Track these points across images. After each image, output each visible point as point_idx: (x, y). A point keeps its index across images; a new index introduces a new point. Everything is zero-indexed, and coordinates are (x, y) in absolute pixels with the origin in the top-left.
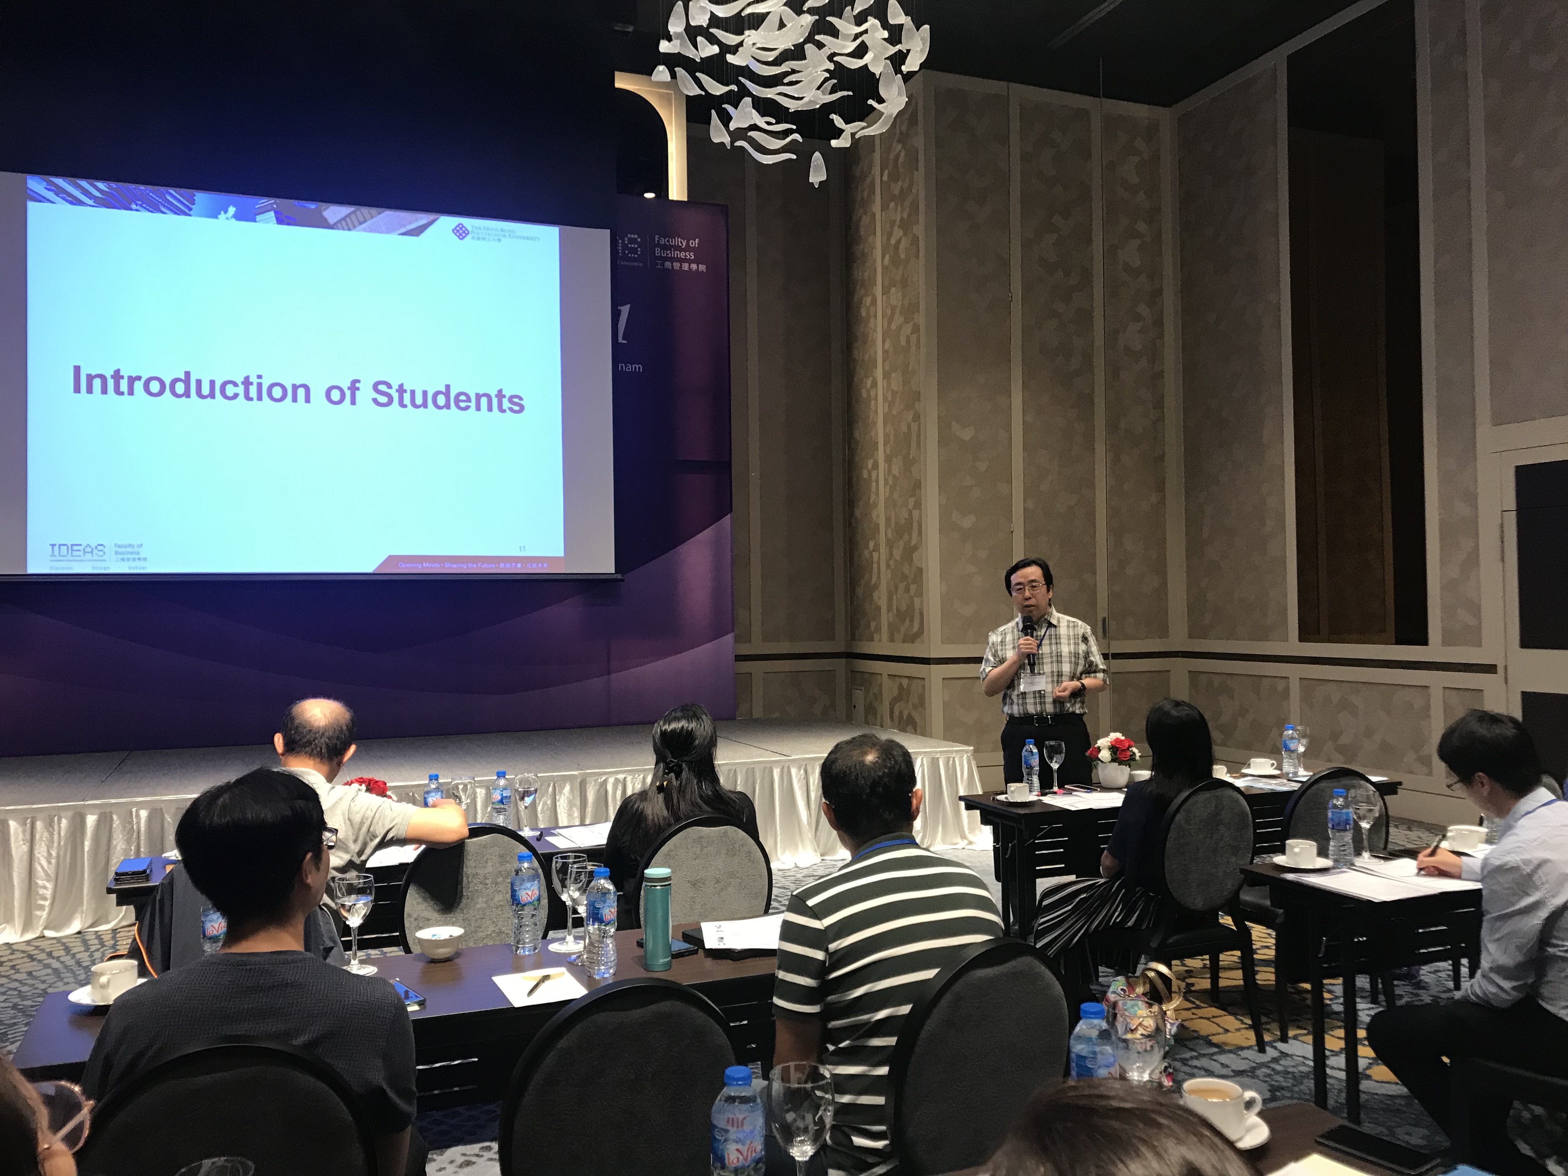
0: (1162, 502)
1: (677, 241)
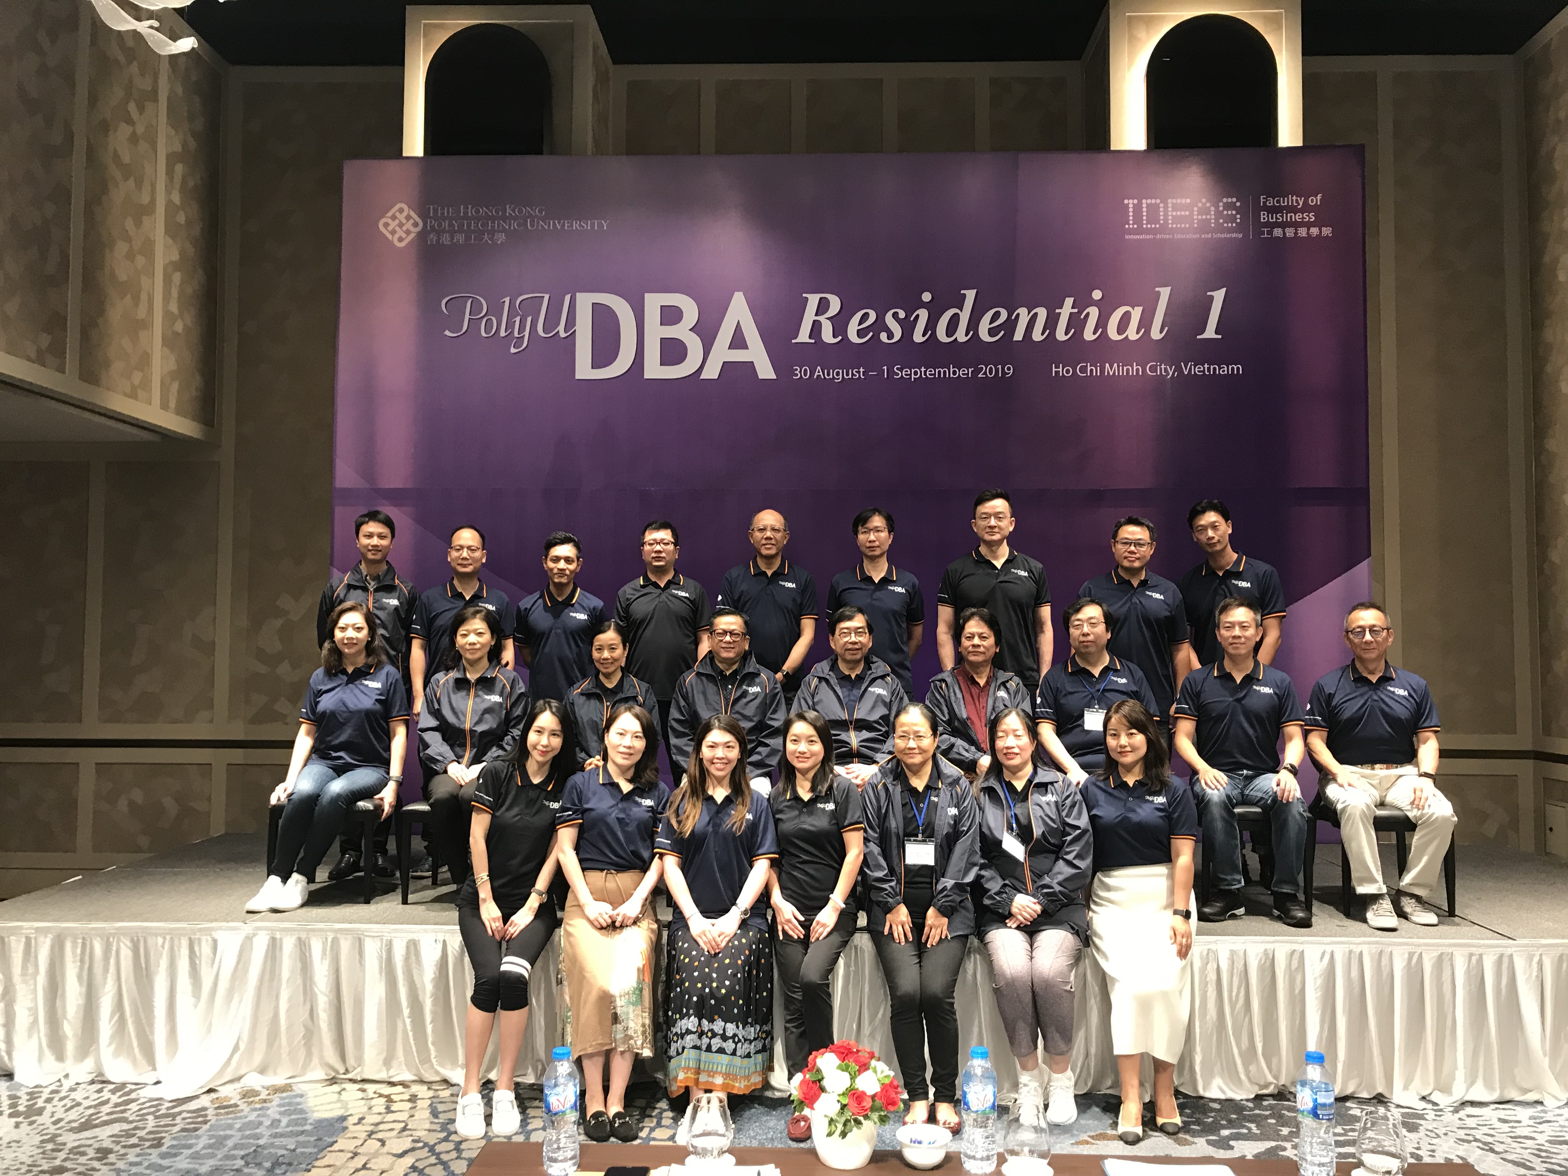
1: (1291, 200)
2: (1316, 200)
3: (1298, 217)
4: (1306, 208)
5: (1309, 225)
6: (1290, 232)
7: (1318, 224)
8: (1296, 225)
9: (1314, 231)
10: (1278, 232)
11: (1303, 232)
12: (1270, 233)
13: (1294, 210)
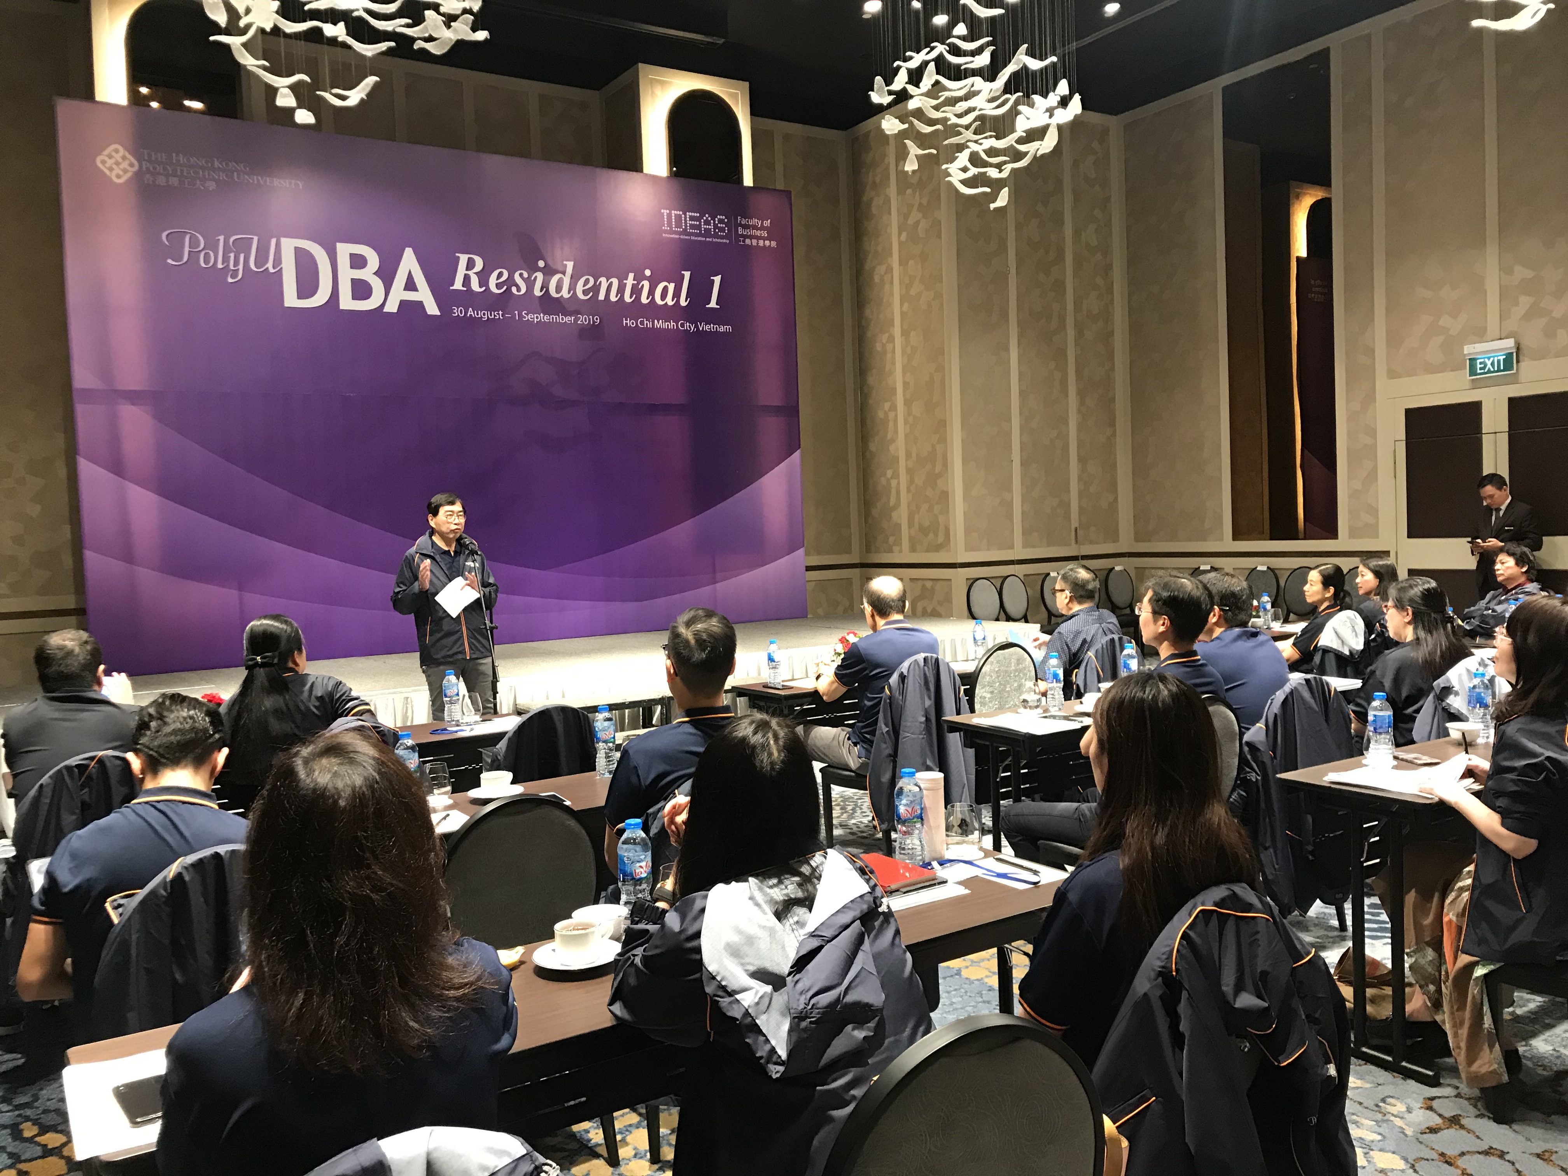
0: (1114, 434)
1: (754, 221)
2: (767, 223)
3: (758, 233)
4: (762, 228)
5: (764, 239)
6: (754, 242)
7: (769, 238)
8: (758, 238)
9: (767, 243)
10: (748, 241)
11: (761, 243)
12: (744, 241)
13: (755, 227)
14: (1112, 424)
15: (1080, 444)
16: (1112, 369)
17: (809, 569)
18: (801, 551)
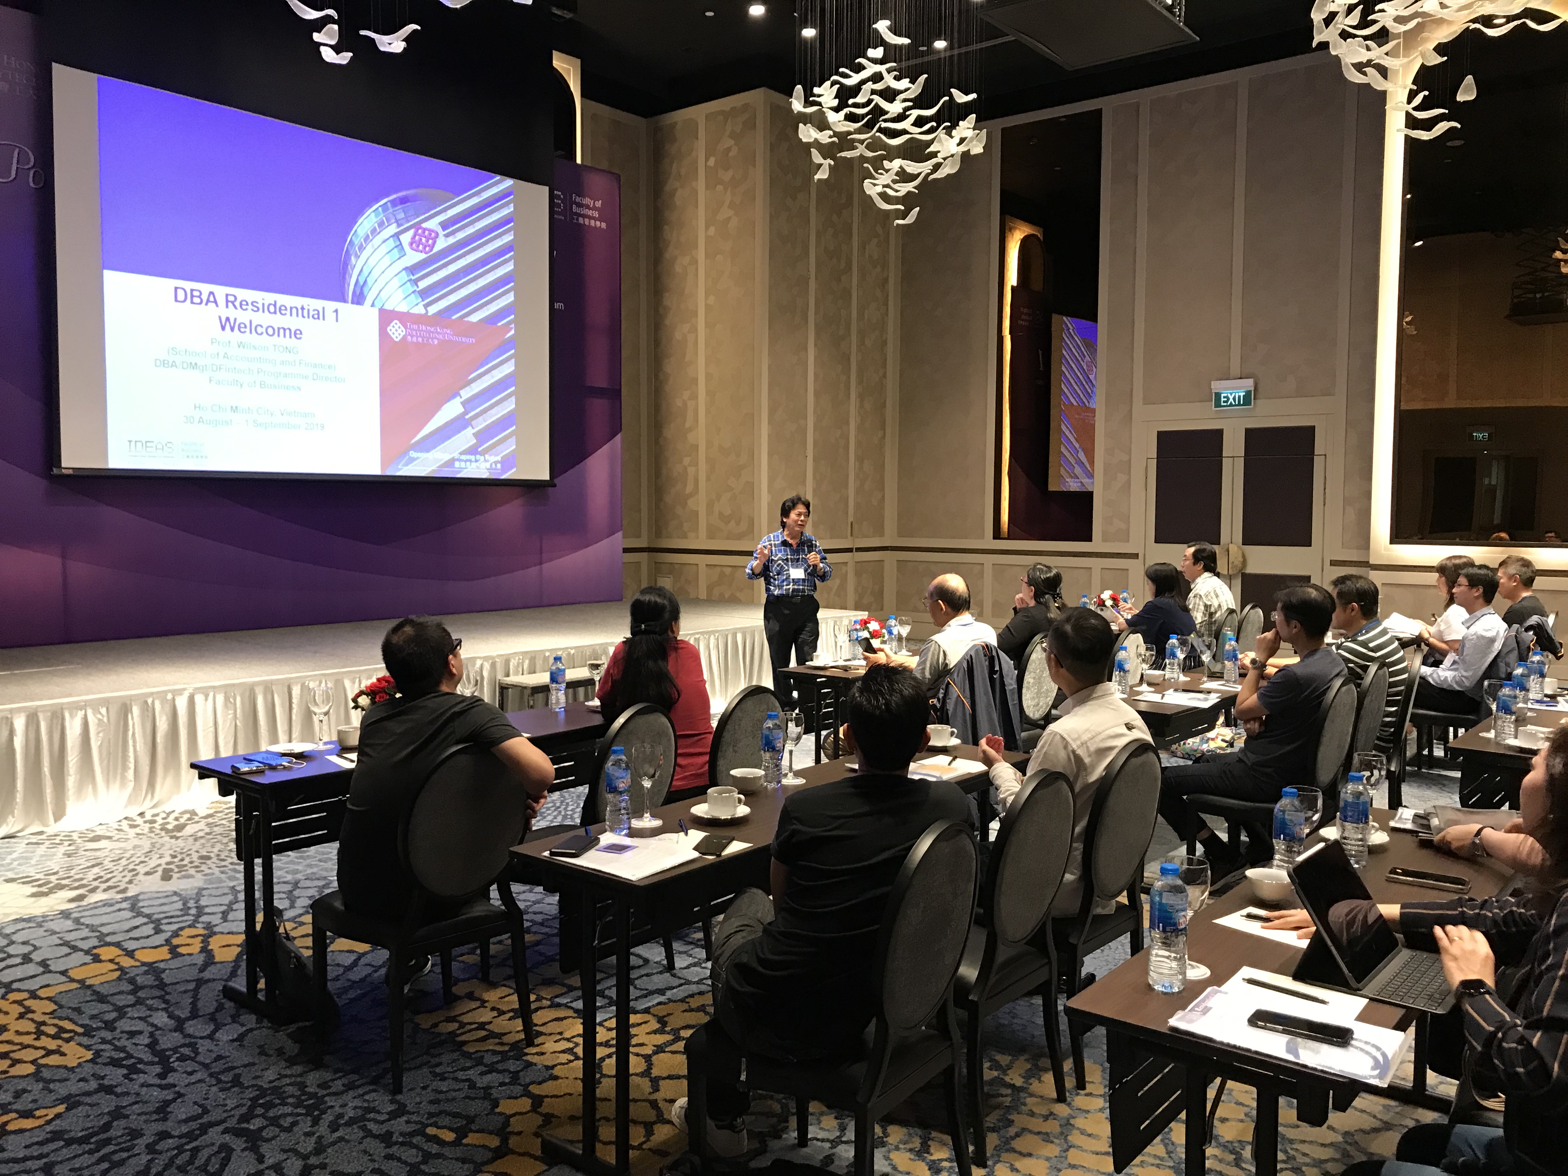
1: (587, 201)
2: (599, 204)
3: (590, 213)
4: (594, 208)
5: (596, 219)
6: (587, 221)
7: (600, 219)
8: (590, 218)
9: (598, 223)
10: (581, 220)
11: (592, 223)
12: (577, 220)
13: (588, 207)
14: (883, 427)
15: (859, 444)
16: (885, 376)
17: (626, 550)
18: (619, 535)
